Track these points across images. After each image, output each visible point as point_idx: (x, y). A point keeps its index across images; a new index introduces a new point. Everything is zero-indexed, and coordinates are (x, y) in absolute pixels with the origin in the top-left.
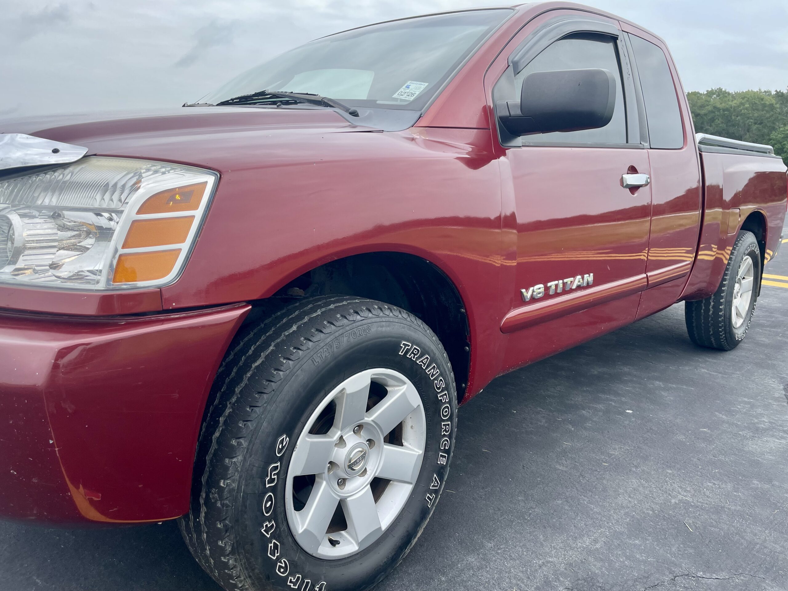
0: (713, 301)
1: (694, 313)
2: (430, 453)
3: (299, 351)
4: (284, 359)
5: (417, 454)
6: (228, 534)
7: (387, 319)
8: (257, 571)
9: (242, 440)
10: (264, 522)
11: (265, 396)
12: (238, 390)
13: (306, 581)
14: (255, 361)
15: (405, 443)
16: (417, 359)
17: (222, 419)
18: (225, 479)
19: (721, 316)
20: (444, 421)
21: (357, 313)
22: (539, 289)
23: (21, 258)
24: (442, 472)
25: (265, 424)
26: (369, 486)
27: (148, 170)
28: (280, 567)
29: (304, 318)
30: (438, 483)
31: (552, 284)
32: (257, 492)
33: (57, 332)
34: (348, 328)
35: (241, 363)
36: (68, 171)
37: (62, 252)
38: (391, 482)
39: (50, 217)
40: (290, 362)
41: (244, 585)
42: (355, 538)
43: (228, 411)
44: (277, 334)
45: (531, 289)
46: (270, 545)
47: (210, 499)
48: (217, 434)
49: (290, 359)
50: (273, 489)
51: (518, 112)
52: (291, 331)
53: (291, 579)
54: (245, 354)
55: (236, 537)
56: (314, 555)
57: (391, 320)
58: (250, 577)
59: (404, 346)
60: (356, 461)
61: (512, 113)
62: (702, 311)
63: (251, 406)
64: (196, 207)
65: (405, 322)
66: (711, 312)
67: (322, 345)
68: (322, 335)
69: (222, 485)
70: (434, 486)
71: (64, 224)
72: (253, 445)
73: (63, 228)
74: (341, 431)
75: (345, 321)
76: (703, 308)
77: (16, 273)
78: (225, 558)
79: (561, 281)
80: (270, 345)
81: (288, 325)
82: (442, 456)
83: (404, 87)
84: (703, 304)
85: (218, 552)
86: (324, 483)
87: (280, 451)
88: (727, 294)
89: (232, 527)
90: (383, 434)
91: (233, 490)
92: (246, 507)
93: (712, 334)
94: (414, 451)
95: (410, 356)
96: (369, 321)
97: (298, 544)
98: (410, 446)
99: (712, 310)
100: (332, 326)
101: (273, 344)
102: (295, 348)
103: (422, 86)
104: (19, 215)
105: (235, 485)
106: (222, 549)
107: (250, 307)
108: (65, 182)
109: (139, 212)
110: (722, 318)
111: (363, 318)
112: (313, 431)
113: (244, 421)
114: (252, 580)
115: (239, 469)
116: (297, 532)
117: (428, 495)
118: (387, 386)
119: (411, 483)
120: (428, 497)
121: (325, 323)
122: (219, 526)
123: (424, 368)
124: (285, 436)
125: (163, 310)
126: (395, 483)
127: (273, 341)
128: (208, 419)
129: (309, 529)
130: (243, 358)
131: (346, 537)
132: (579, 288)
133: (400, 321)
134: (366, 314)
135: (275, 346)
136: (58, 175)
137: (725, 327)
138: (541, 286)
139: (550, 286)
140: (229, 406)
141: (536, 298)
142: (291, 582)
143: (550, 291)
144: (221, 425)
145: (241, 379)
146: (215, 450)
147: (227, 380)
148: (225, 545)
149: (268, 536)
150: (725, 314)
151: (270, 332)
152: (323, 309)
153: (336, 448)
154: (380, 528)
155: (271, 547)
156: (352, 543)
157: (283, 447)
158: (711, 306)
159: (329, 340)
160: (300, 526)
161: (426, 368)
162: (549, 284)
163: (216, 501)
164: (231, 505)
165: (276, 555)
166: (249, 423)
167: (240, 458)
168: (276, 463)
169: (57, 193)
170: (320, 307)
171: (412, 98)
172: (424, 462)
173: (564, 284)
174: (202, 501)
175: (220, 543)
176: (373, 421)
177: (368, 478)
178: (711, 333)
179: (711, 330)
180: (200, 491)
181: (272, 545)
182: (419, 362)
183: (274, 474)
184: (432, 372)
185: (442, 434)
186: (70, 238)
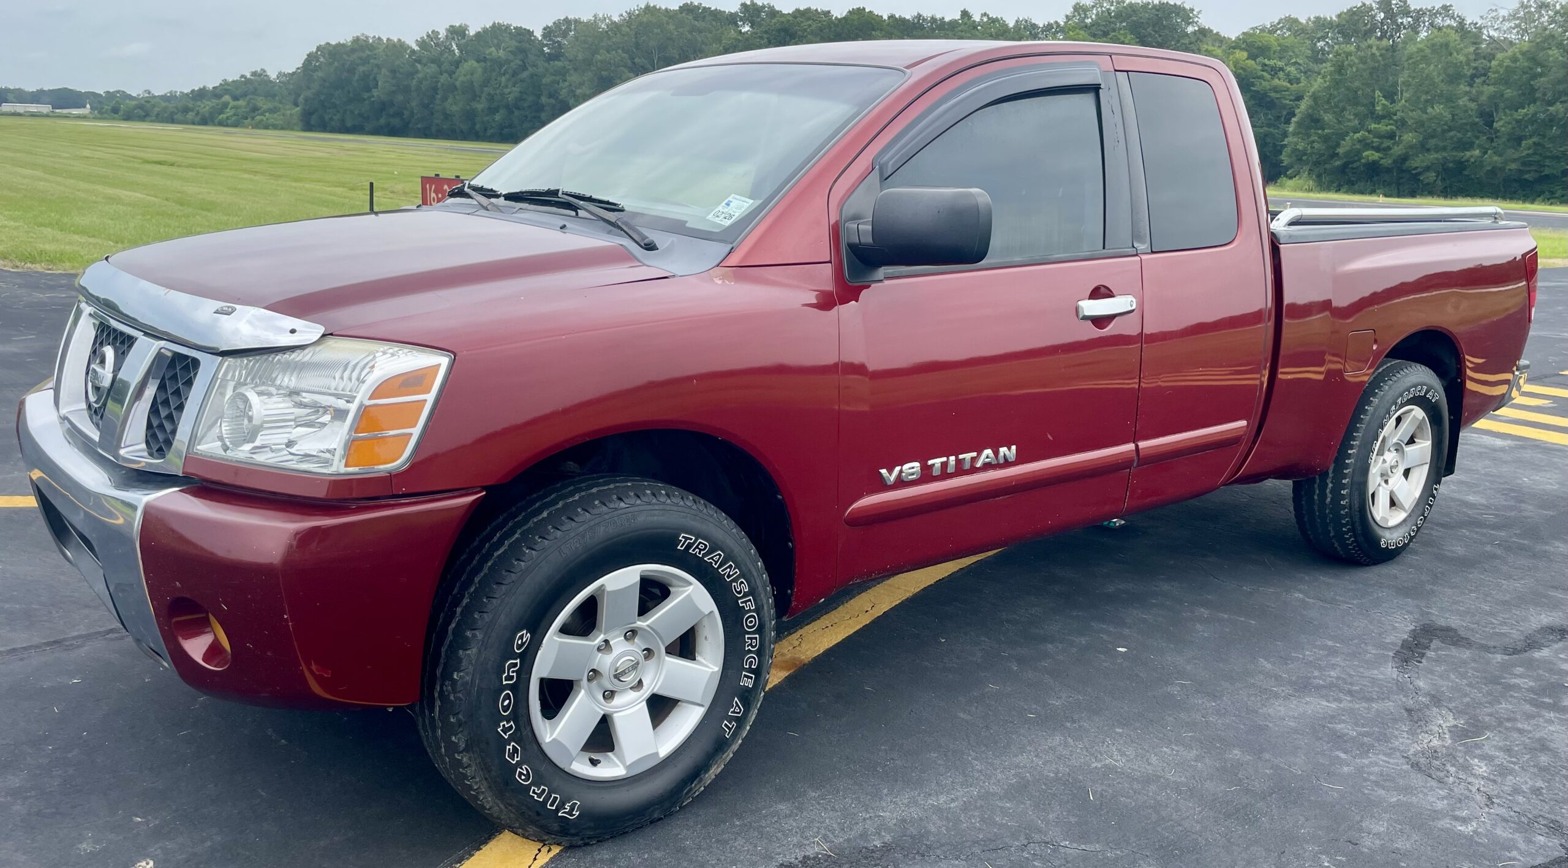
0: (1332, 482)
1: (1304, 499)
2: (730, 672)
3: (545, 540)
4: (527, 548)
5: (711, 670)
6: (461, 729)
7: (661, 507)
8: (493, 773)
9: (477, 633)
10: (502, 721)
11: (503, 587)
12: (477, 580)
13: (553, 795)
14: (498, 549)
15: (698, 658)
16: (705, 555)
17: (459, 610)
18: (458, 670)
19: (1344, 507)
20: (749, 633)
21: (620, 499)
22: (913, 468)
23: (259, 437)
24: (747, 697)
25: (502, 617)
26: (645, 703)
27: (384, 353)
28: (521, 774)
29: (558, 503)
30: (741, 710)
31: (937, 462)
32: (492, 687)
33: (292, 512)
34: (606, 517)
35: (484, 551)
36: (306, 351)
37: (299, 429)
38: (679, 703)
39: (285, 395)
40: (533, 552)
41: (479, 788)
42: (623, 762)
43: (465, 601)
44: (526, 520)
45: (898, 469)
46: (508, 747)
47: (444, 692)
48: (453, 625)
49: (533, 549)
50: (512, 688)
51: (870, 240)
52: (540, 518)
53: (534, 790)
54: (489, 542)
55: (470, 734)
56: (566, 770)
57: (668, 508)
58: (486, 779)
59: (683, 540)
60: (624, 671)
61: (863, 240)
62: (1316, 497)
63: (487, 597)
64: (428, 392)
65: (687, 510)
66: (1329, 500)
67: (572, 535)
68: (574, 524)
69: (455, 677)
70: (734, 712)
71: (301, 401)
72: (489, 637)
73: (301, 405)
74: (605, 634)
75: (604, 509)
76: (1317, 492)
77: (253, 451)
78: (458, 756)
79: (952, 458)
80: (515, 533)
81: (539, 511)
82: (745, 676)
83: (723, 204)
84: (1316, 486)
85: (452, 748)
86: (583, 692)
87: (519, 647)
88: (1353, 470)
89: (466, 722)
90: (663, 643)
91: (467, 683)
92: (480, 702)
93: (1333, 536)
94: (707, 666)
95: (693, 551)
96: (636, 509)
97: (546, 754)
98: (703, 661)
99: (1329, 495)
100: (587, 514)
101: (519, 531)
102: (540, 537)
103: (745, 204)
104: (257, 393)
105: (468, 678)
106: (456, 745)
107: (484, 493)
108: (304, 363)
109: (370, 398)
110: (1346, 510)
111: (628, 506)
112: (565, 630)
113: (480, 612)
114: (488, 783)
115: (473, 662)
116: (544, 741)
117: (725, 722)
118: (671, 586)
119: (702, 706)
120: (726, 725)
121: (579, 510)
122: (452, 720)
123: (716, 567)
124: (525, 632)
125: (393, 495)
126: (684, 704)
127: (520, 528)
128: (446, 609)
129: (559, 739)
130: (487, 545)
131: (613, 760)
132: (987, 466)
133: (680, 509)
134: (633, 500)
135: (520, 534)
136: (295, 356)
137: (1353, 524)
138: (917, 464)
139: (934, 465)
140: (467, 595)
141: (905, 480)
142: (534, 792)
143: (932, 471)
144: (458, 615)
145: (481, 569)
146: (451, 642)
147: (468, 569)
148: (459, 740)
149: (506, 737)
150: (1350, 505)
151: (520, 518)
152: (583, 494)
153: (600, 654)
154: (657, 754)
155: (509, 749)
156: (619, 766)
157: (523, 644)
158: (1328, 490)
159: (581, 529)
160: (548, 735)
161: (720, 567)
162: (930, 462)
163: (449, 693)
164: (464, 699)
165: (516, 759)
166: (485, 615)
167: (474, 650)
168: (516, 659)
169: (295, 374)
170: (580, 490)
171: (727, 223)
172: (722, 682)
173: (958, 462)
174: (436, 695)
175: (453, 738)
176: (648, 626)
177: (643, 695)
178: (1332, 534)
179: (1330, 528)
180: (435, 684)
181: (511, 747)
182: (709, 559)
183: (513, 672)
184: (729, 572)
185: (747, 649)
186: (308, 415)
